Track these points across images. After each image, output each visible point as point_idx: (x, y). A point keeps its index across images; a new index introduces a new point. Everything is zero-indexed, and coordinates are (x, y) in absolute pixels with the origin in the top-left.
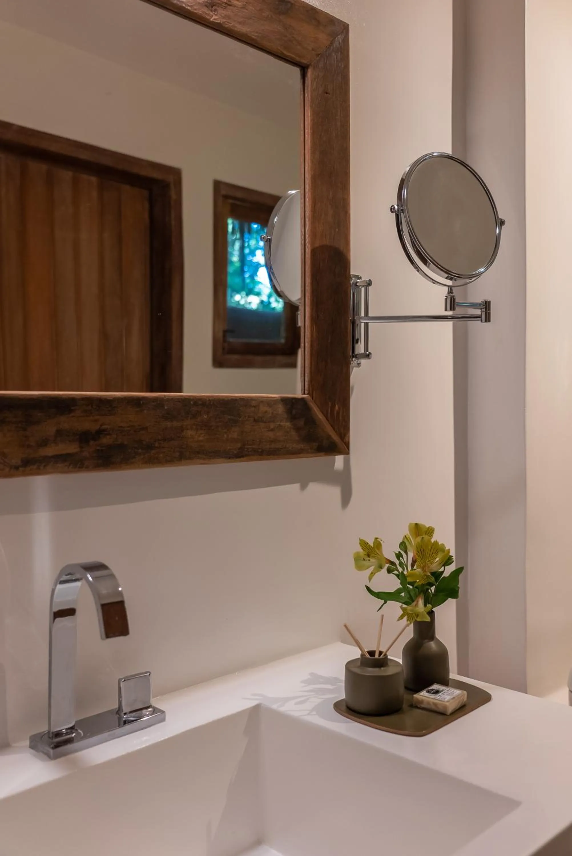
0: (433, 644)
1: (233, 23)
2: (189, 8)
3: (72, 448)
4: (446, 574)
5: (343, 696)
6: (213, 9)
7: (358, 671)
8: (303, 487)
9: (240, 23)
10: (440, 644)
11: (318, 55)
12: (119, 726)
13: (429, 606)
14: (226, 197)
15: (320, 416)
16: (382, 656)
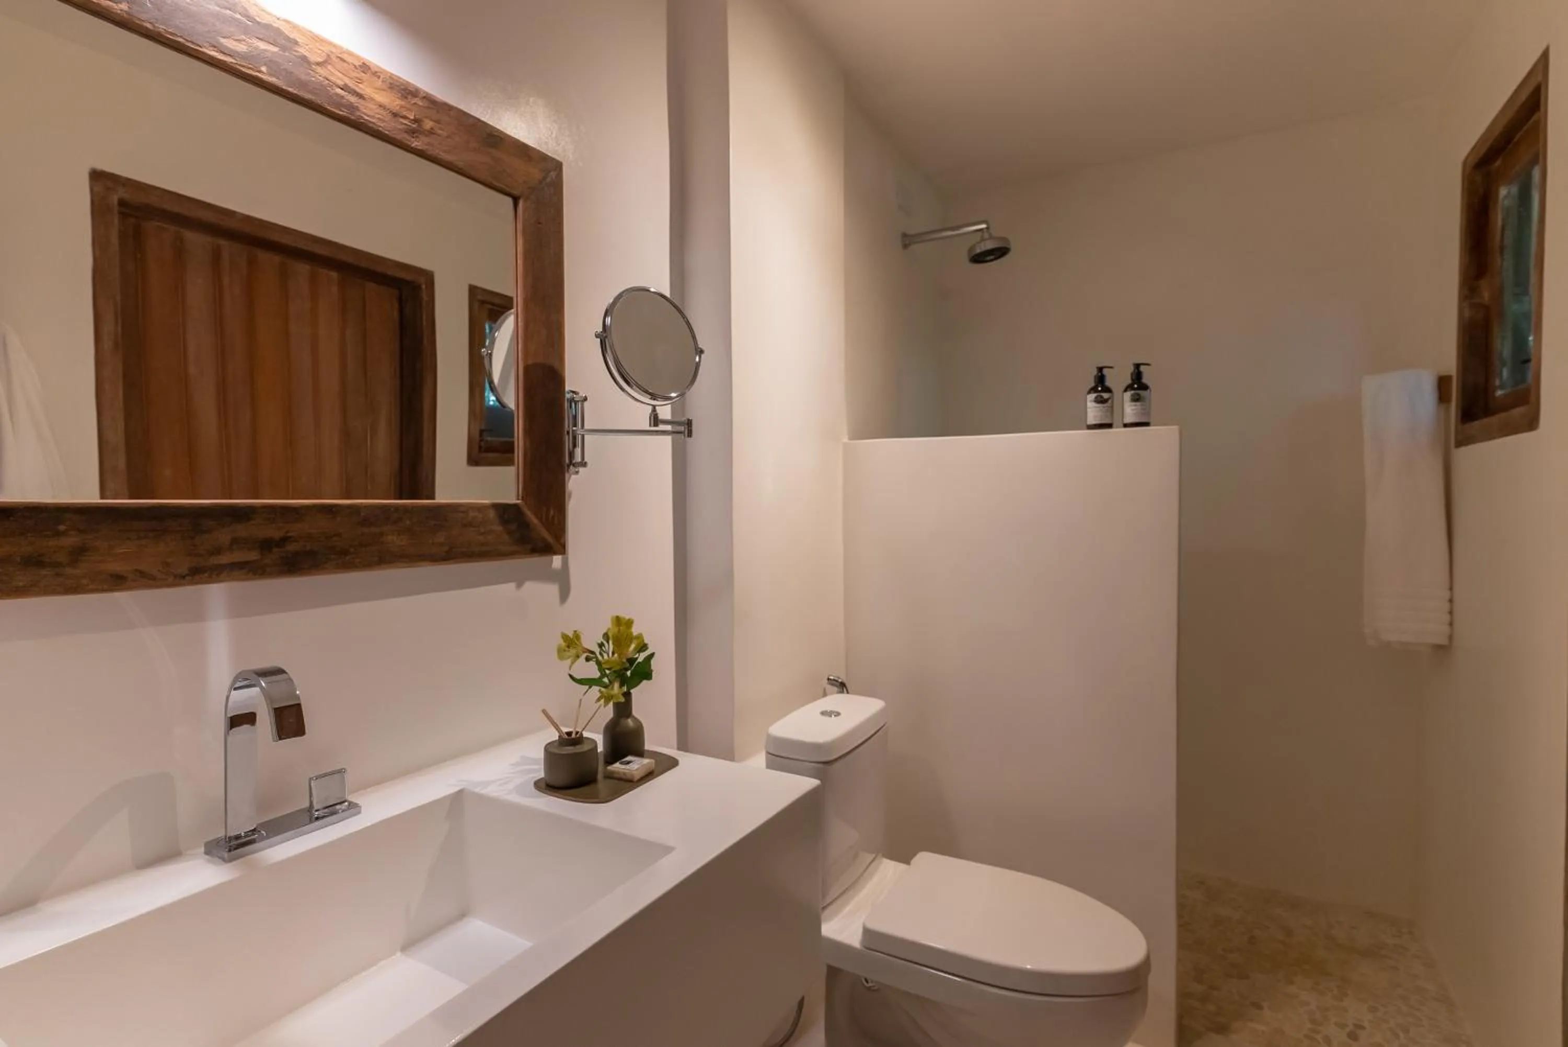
0: (630, 722)
1: (437, 151)
2: (387, 132)
3: (253, 556)
4: (640, 660)
5: (542, 774)
6: (414, 135)
7: (556, 751)
8: (519, 585)
9: (445, 151)
10: (636, 720)
11: (529, 188)
12: (311, 822)
13: (625, 689)
14: (483, 302)
15: (534, 520)
16: (578, 736)
